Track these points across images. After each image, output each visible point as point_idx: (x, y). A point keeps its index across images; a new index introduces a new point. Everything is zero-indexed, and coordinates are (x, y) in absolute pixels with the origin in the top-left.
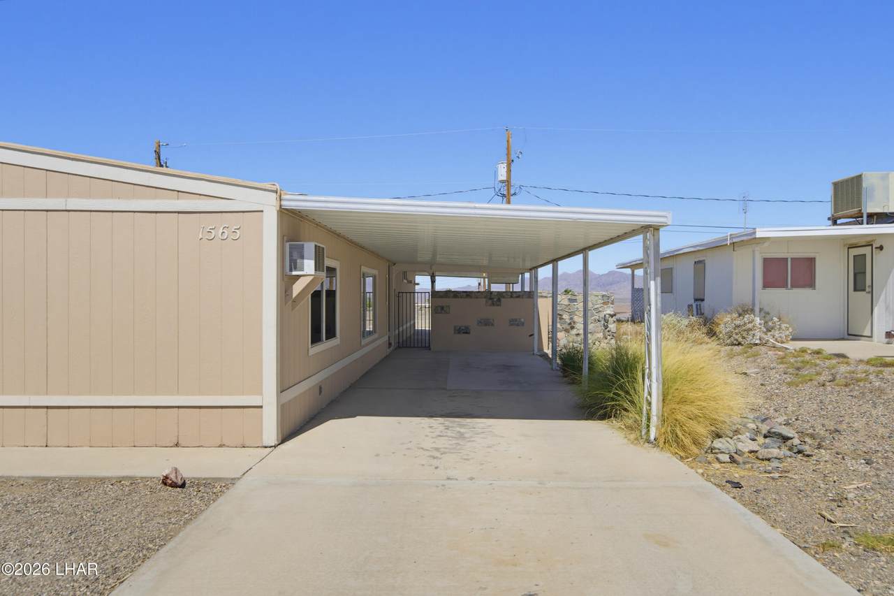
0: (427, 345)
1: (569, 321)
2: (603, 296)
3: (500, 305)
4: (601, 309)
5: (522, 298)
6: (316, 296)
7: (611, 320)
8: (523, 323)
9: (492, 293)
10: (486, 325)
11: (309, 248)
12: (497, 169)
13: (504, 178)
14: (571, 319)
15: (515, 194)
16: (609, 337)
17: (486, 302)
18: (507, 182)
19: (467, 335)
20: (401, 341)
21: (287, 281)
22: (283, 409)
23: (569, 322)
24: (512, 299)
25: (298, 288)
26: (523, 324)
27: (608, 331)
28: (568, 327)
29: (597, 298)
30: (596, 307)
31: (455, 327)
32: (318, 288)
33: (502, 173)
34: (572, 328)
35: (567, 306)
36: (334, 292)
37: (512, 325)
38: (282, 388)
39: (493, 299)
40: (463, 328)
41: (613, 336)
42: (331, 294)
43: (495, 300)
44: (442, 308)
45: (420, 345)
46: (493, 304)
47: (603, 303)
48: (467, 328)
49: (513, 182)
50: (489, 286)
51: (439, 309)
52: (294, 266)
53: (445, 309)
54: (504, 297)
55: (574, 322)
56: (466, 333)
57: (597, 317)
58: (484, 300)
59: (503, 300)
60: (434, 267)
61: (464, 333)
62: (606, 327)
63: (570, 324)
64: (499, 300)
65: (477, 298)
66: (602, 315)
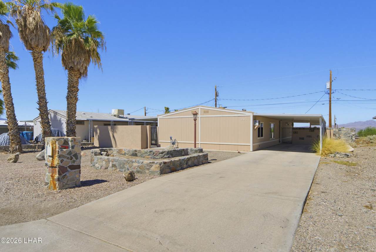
0: (291, 142)
2: (351, 129)
3: (314, 132)
4: (350, 133)
6: (259, 129)
7: (353, 136)
9: (311, 128)
10: (309, 137)
11: (257, 121)
12: (326, 84)
13: (329, 87)
15: (333, 93)
16: (353, 142)
18: (330, 89)
19: (303, 140)
21: (254, 126)
22: (253, 146)
24: (318, 130)
25: (255, 128)
27: (352, 140)
29: (348, 130)
30: (348, 132)
31: (299, 138)
32: (259, 127)
33: (328, 86)
36: (263, 128)
37: (318, 137)
38: (253, 143)
40: (302, 138)
42: (262, 128)
43: (312, 130)
44: (295, 132)
45: (289, 142)
46: (311, 132)
47: (351, 131)
49: (332, 88)
50: (310, 126)
52: (255, 124)
55: (340, 137)
58: (309, 130)
59: (314, 130)
60: (293, 121)
62: (352, 138)
65: (306, 129)
66: (351, 135)
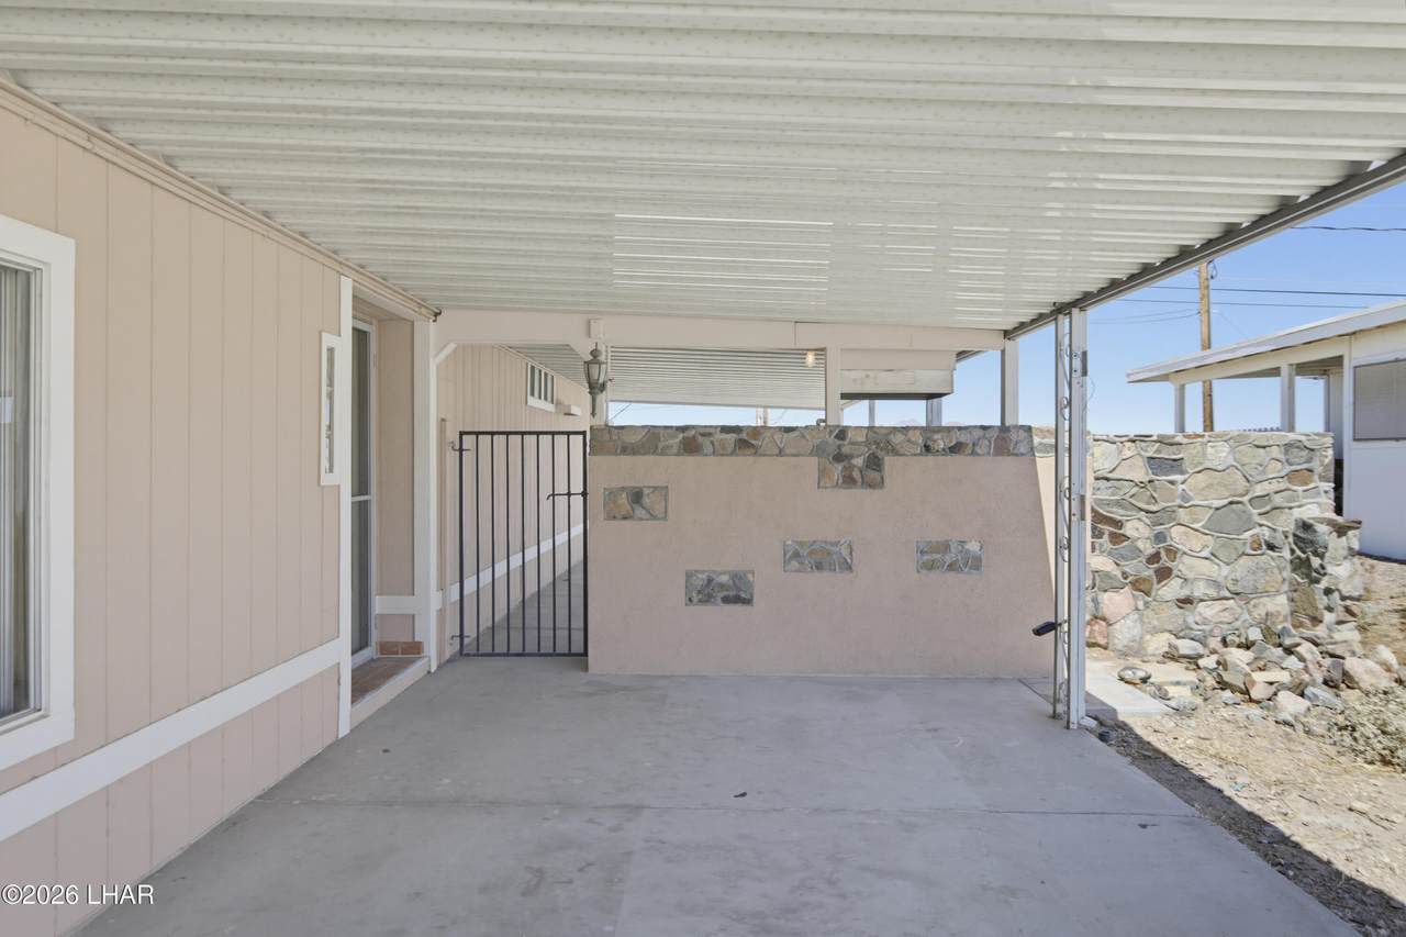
0: (577, 647)
1: (1148, 548)
2: (1287, 448)
3: (880, 484)
4: (1278, 500)
5: (973, 453)
7: (1338, 546)
8: (978, 560)
9: (843, 433)
10: (819, 567)
14: (1160, 537)
16: (1329, 617)
17: (823, 473)
19: (738, 608)
20: (470, 630)
23: (1151, 551)
24: (930, 459)
26: (975, 563)
27: (1328, 592)
28: (1149, 572)
29: (1261, 456)
30: (1259, 490)
31: (689, 575)
34: (1164, 574)
35: (1142, 485)
37: (931, 566)
39: (848, 457)
40: (724, 579)
41: (1348, 610)
43: (859, 462)
44: (637, 497)
45: (547, 647)
46: (849, 481)
47: (1291, 476)
48: (739, 578)
51: (623, 500)
53: (646, 501)
54: (895, 452)
55: (1171, 553)
56: (737, 600)
57: (1266, 533)
58: (815, 460)
59: (888, 461)
61: (726, 600)
62: (1317, 574)
63: (1154, 558)
64: (874, 463)
65: (781, 453)
66: (1287, 523)
